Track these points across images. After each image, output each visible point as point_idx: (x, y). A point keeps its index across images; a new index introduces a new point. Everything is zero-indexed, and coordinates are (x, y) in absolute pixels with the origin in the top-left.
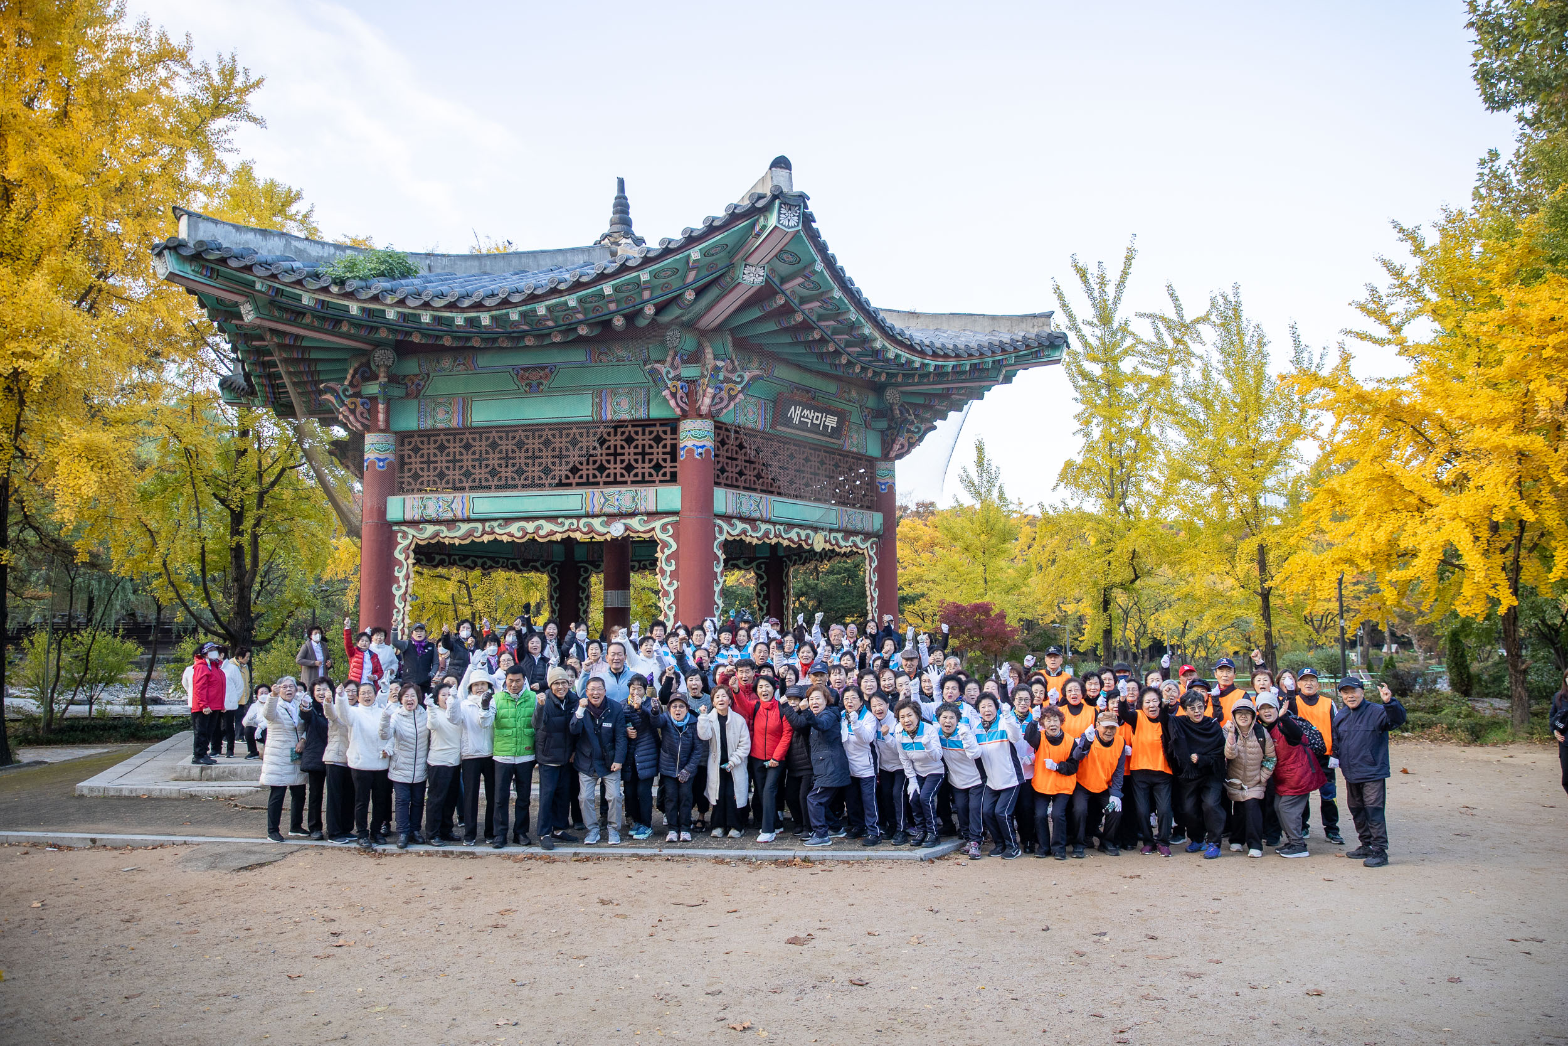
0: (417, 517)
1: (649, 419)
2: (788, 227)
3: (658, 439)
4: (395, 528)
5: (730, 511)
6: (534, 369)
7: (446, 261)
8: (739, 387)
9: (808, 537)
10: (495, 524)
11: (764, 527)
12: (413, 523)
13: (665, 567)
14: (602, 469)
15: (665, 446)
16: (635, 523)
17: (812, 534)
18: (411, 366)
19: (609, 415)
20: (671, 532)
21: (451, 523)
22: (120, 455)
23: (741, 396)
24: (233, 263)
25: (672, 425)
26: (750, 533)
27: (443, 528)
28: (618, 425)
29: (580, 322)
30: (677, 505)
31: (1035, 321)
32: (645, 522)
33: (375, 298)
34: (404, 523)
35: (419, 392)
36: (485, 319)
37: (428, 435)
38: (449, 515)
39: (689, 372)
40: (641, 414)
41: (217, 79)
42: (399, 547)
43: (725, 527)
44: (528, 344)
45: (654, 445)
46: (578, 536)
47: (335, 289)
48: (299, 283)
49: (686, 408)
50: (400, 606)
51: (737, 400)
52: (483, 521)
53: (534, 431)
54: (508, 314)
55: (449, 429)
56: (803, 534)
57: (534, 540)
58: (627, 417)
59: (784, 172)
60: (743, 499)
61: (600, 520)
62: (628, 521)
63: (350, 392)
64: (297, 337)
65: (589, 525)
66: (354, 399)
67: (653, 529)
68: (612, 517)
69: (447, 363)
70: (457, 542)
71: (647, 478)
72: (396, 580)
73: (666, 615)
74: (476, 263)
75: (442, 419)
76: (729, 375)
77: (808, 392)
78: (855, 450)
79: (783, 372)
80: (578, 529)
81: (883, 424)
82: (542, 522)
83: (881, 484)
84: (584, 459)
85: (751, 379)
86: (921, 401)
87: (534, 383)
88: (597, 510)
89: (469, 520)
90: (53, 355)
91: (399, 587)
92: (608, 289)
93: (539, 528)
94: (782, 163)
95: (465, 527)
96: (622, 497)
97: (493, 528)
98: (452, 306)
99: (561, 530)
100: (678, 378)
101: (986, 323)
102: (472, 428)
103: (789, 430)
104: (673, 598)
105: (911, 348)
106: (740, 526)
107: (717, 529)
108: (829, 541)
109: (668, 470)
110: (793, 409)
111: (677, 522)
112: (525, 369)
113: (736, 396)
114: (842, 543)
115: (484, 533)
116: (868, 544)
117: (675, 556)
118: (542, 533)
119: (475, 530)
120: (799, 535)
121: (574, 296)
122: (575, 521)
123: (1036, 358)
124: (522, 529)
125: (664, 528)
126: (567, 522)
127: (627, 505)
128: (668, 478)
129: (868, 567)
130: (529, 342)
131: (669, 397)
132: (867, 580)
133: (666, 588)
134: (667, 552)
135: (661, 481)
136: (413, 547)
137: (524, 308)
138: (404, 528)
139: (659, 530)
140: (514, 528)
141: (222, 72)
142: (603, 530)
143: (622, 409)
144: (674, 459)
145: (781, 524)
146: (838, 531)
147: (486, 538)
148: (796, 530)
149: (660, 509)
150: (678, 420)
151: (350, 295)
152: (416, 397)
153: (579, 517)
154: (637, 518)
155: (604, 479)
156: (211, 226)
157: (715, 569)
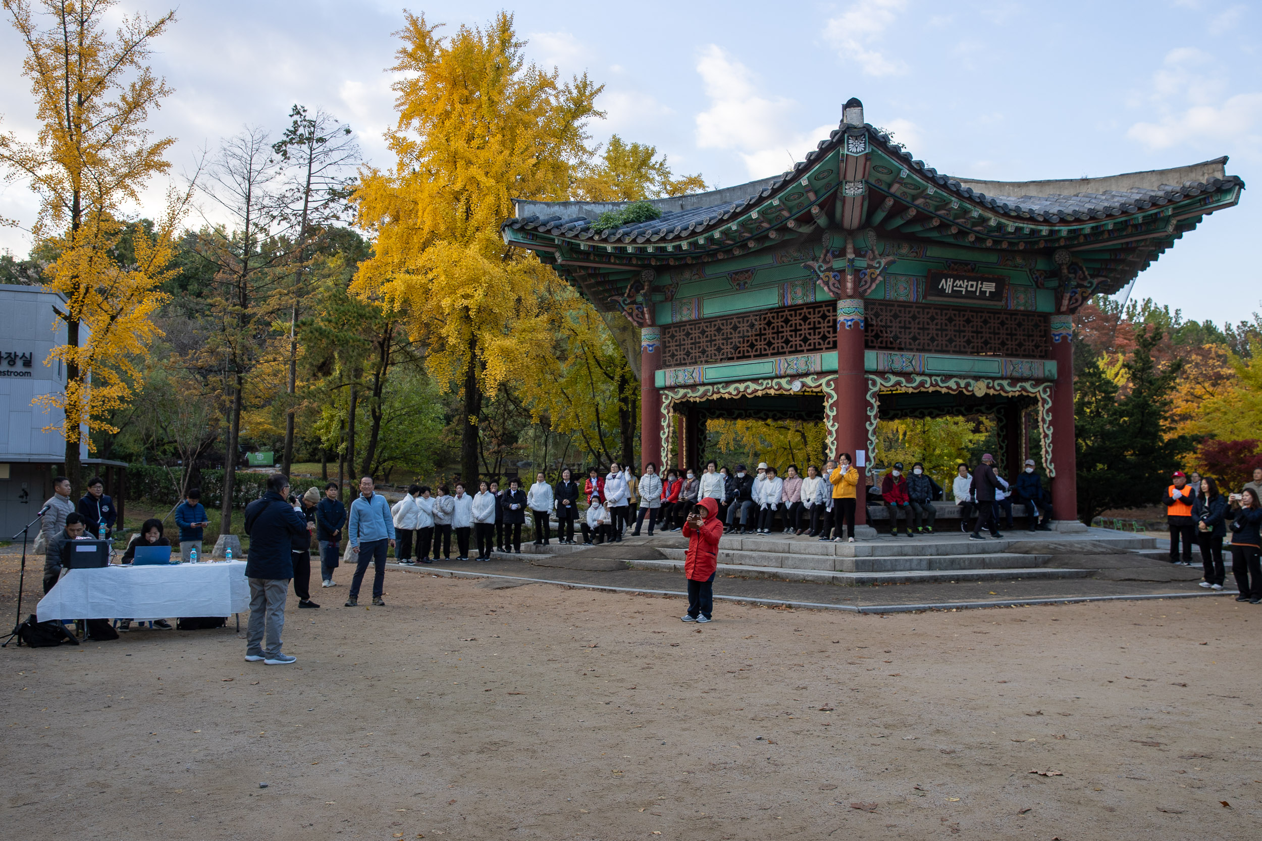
0: (673, 384)
1: (816, 302)
2: (857, 153)
3: (824, 317)
4: (661, 392)
5: (881, 368)
6: (742, 272)
7: (694, 200)
8: (878, 271)
9: (968, 385)
10: (720, 386)
11: (918, 379)
12: (671, 388)
13: (829, 413)
14: (752, 346)
15: (829, 322)
16: (808, 380)
17: (972, 382)
18: (666, 280)
19: (789, 302)
20: (833, 386)
21: (693, 387)
22: (520, 353)
23: (880, 278)
24: (541, 229)
25: (832, 305)
26: (904, 383)
27: (689, 390)
28: (795, 308)
29: (749, 239)
30: (835, 365)
31: (1205, 169)
32: (816, 380)
33: (619, 240)
34: (665, 388)
35: (673, 296)
36: (685, 245)
37: (680, 325)
38: (691, 382)
39: (838, 264)
40: (811, 299)
41: (575, 93)
42: (664, 405)
43: (879, 380)
44: (720, 258)
45: (821, 321)
46: (772, 392)
47: (596, 238)
48: (577, 236)
49: (839, 292)
50: (665, 446)
51: (877, 282)
52: (712, 384)
53: (743, 318)
54: (697, 240)
55: (690, 321)
56: (963, 383)
57: (744, 396)
58: (800, 302)
59: (856, 110)
60: (894, 358)
61: (786, 379)
62: (804, 380)
63: (628, 301)
64: (595, 268)
65: (778, 384)
66: (631, 306)
67: (821, 385)
68: (794, 377)
69: (687, 275)
70: (698, 400)
71: (817, 347)
72: (662, 427)
73: (830, 449)
74: (718, 196)
75: (686, 315)
76: (871, 263)
77: (967, 264)
78: (1022, 308)
79: (934, 252)
80: (772, 387)
81: (1054, 283)
82: (749, 383)
83: (1055, 335)
84: (741, 340)
85: (887, 264)
86: (1107, 256)
87: (742, 283)
88: (782, 373)
89: (704, 384)
90: (479, 295)
91: (664, 433)
92: (754, 215)
93: (747, 387)
94: (854, 103)
95: (702, 389)
96: (798, 362)
97: (718, 389)
98: (663, 239)
99: (760, 388)
100: (830, 269)
101: (1154, 178)
102: (704, 319)
103: (941, 299)
104: (835, 436)
105: (1032, 219)
106: (894, 379)
107: (870, 382)
108: (993, 387)
109: (831, 339)
110: (944, 281)
111: (837, 379)
112: (736, 273)
113: (876, 279)
114: (1008, 388)
115: (713, 393)
116: (1041, 388)
117: (835, 404)
118: (749, 391)
119: (707, 391)
120: (958, 384)
121: (735, 222)
122: (770, 381)
123: (1206, 204)
124: (737, 389)
125: (828, 384)
126: (765, 382)
127: (802, 369)
128: (831, 345)
129: (1041, 408)
130: (720, 256)
131: (822, 285)
132: (1040, 419)
133: (830, 428)
134: (831, 401)
135: (827, 348)
136: (672, 404)
137: (706, 235)
138: (666, 392)
139: (826, 386)
140: (731, 389)
141: (577, 87)
142: (787, 387)
143: (798, 297)
144: (835, 331)
145: (938, 376)
146: (1002, 378)
147: (715, 397)
148: (955, 379)
149: (825, 368)
150: (836, 301)
151: (605, 240)
152: (671, 300)
153: (772, 378)
154: (810, 377)
155: (771, 351)
156: (532, 206)
157: (869, 413)
